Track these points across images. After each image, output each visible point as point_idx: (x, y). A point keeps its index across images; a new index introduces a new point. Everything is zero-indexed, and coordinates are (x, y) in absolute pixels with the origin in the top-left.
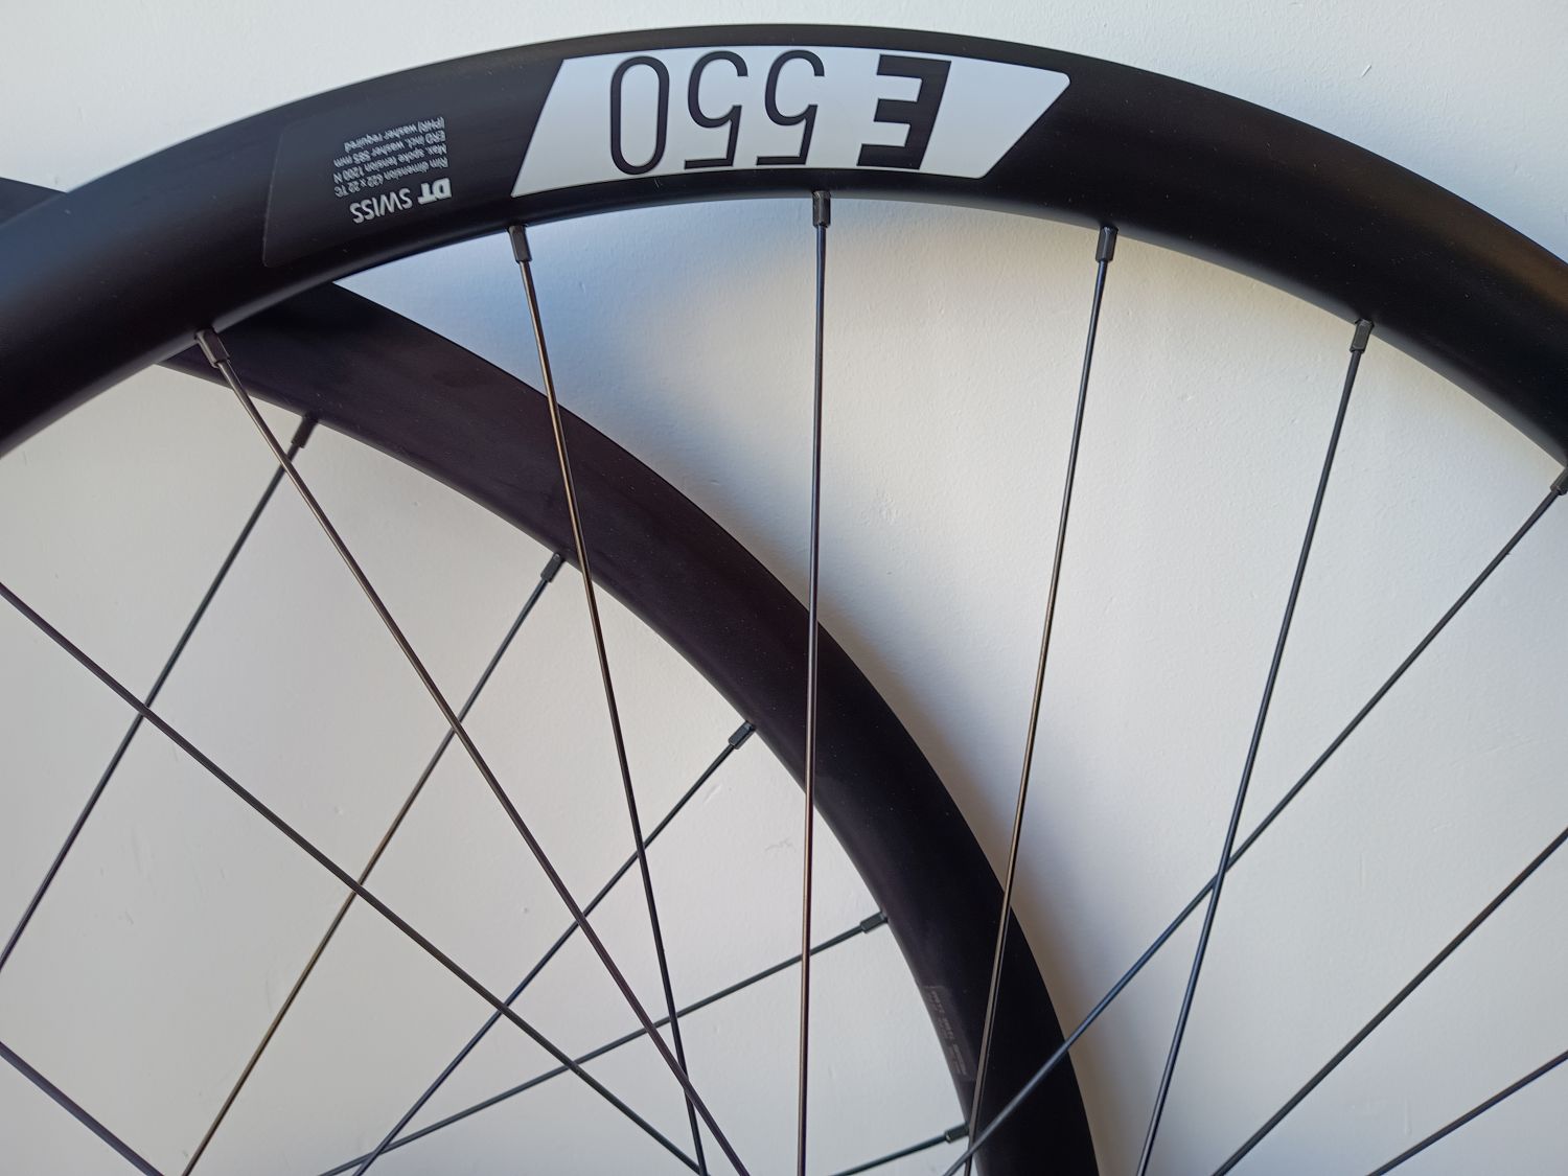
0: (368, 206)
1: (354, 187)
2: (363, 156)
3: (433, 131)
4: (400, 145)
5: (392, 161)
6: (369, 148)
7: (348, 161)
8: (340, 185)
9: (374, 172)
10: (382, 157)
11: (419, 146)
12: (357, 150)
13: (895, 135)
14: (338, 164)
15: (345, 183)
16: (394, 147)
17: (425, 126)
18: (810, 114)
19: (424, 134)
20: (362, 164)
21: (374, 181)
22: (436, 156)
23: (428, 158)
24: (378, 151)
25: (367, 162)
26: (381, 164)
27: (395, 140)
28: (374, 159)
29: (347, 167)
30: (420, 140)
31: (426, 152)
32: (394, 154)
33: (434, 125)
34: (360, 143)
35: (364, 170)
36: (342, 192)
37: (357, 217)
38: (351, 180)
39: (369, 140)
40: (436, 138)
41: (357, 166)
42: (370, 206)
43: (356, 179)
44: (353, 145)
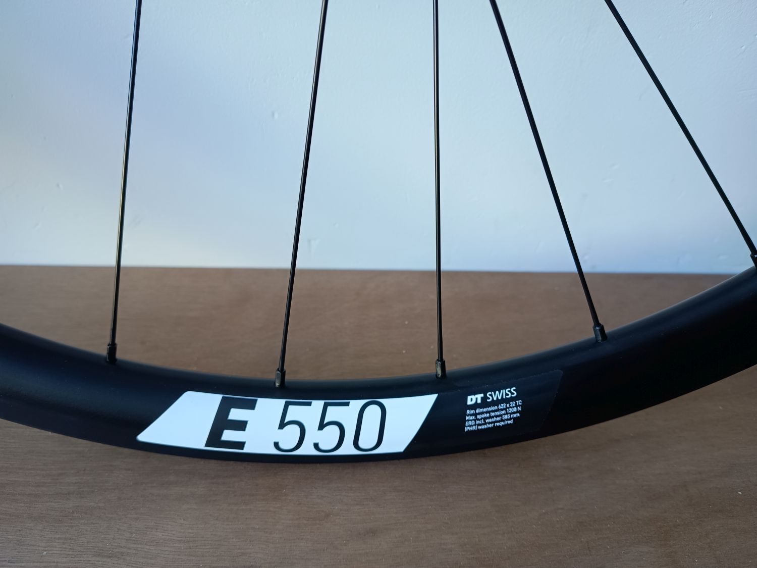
0: (508, 395)
1: (513, 404)
2: (505, 417)
3: (471, 426)
4: (487, 421)
5: (492, 414)
6: (502, 420)
7: (513, 416)
8: (519, 406)
9: (502, 410)
10: (497, 416)
11: (479, 420)
12: (508, 420)
13: (235, 414)
14: (518, 415)
15: (516, 406)
16: (490, 420)
17: (474, 428)
18: (282, 425)
19: (475, 425)
20: (507, 414)
21: (503, 406)
22: (471, 415)
23: (476, 415)
24: (498, 419)
25: (505, 414)
26: (498, 413)
27: (489, 423)
28: (501, 415)
29: (514, 413)
30: (477, 422)
31: (476, 417)
32: (491, 417)
33: (470, 428)
34: (505, 423)
35: (506, 411)
36: (519, 402)
37: (514, 390)
38: (513, 407)
39: (501, 424)
40: (470, 423)
41: (509, 413)
42: (507, 394)
43: (511, 407)
44: (509, 422)
